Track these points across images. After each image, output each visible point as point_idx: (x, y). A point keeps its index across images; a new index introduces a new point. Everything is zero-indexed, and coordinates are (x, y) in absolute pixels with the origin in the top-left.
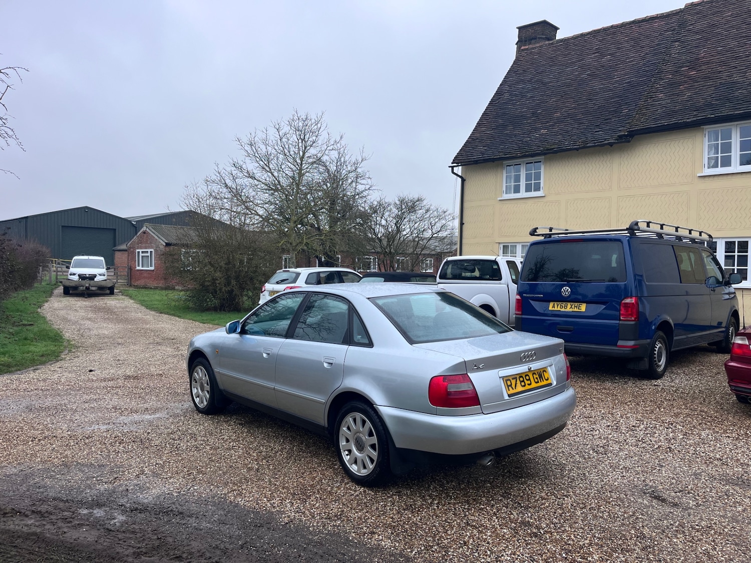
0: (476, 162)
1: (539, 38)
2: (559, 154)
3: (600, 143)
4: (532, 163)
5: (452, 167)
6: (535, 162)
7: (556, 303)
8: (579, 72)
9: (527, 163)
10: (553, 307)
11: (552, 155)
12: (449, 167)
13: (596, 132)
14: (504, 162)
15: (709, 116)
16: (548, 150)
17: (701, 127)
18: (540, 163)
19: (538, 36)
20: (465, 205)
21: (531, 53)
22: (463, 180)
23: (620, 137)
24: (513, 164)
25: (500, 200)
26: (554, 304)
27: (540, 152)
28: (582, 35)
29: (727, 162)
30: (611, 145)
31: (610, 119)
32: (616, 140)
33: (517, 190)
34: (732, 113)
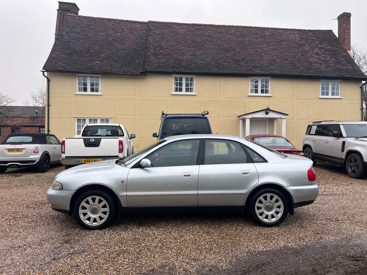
0: (60, 72)
1: (72, 11)
2: (110, 75)
3: (132, 74)
4: (94, 77)
5: (43, 72)
6: (95, 77)
7: (182, 145)
8: (107, 37)
9: (91, 77)
10: (181, 147)
11: (107, 75)
12: (41, 71)
13: (127, 68)
14: (77, 74)
15: (177, 71)
16: (105, 72)
17: (172, 75)
18: (99, 78)
19: (72, 10)
20: (50, 95)
21: (74, 18)
22: (48, 80)
23: (141, 73)
24: (83, 76)
25: (75, 94)
26: (181, 146)
27: (101, 72)
28: (102, 19)
29: (181, 90)
30: (137, 75)
31: (131, 63)
32: (140, 73)
33: (85, 90)
34: (185, 71)
